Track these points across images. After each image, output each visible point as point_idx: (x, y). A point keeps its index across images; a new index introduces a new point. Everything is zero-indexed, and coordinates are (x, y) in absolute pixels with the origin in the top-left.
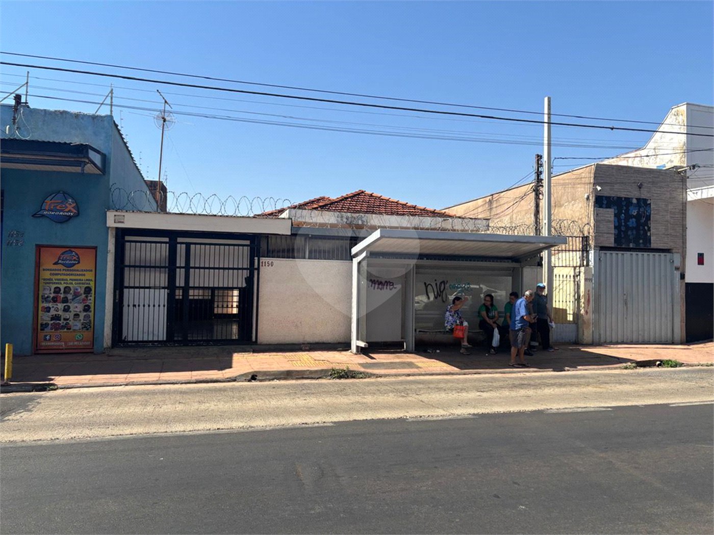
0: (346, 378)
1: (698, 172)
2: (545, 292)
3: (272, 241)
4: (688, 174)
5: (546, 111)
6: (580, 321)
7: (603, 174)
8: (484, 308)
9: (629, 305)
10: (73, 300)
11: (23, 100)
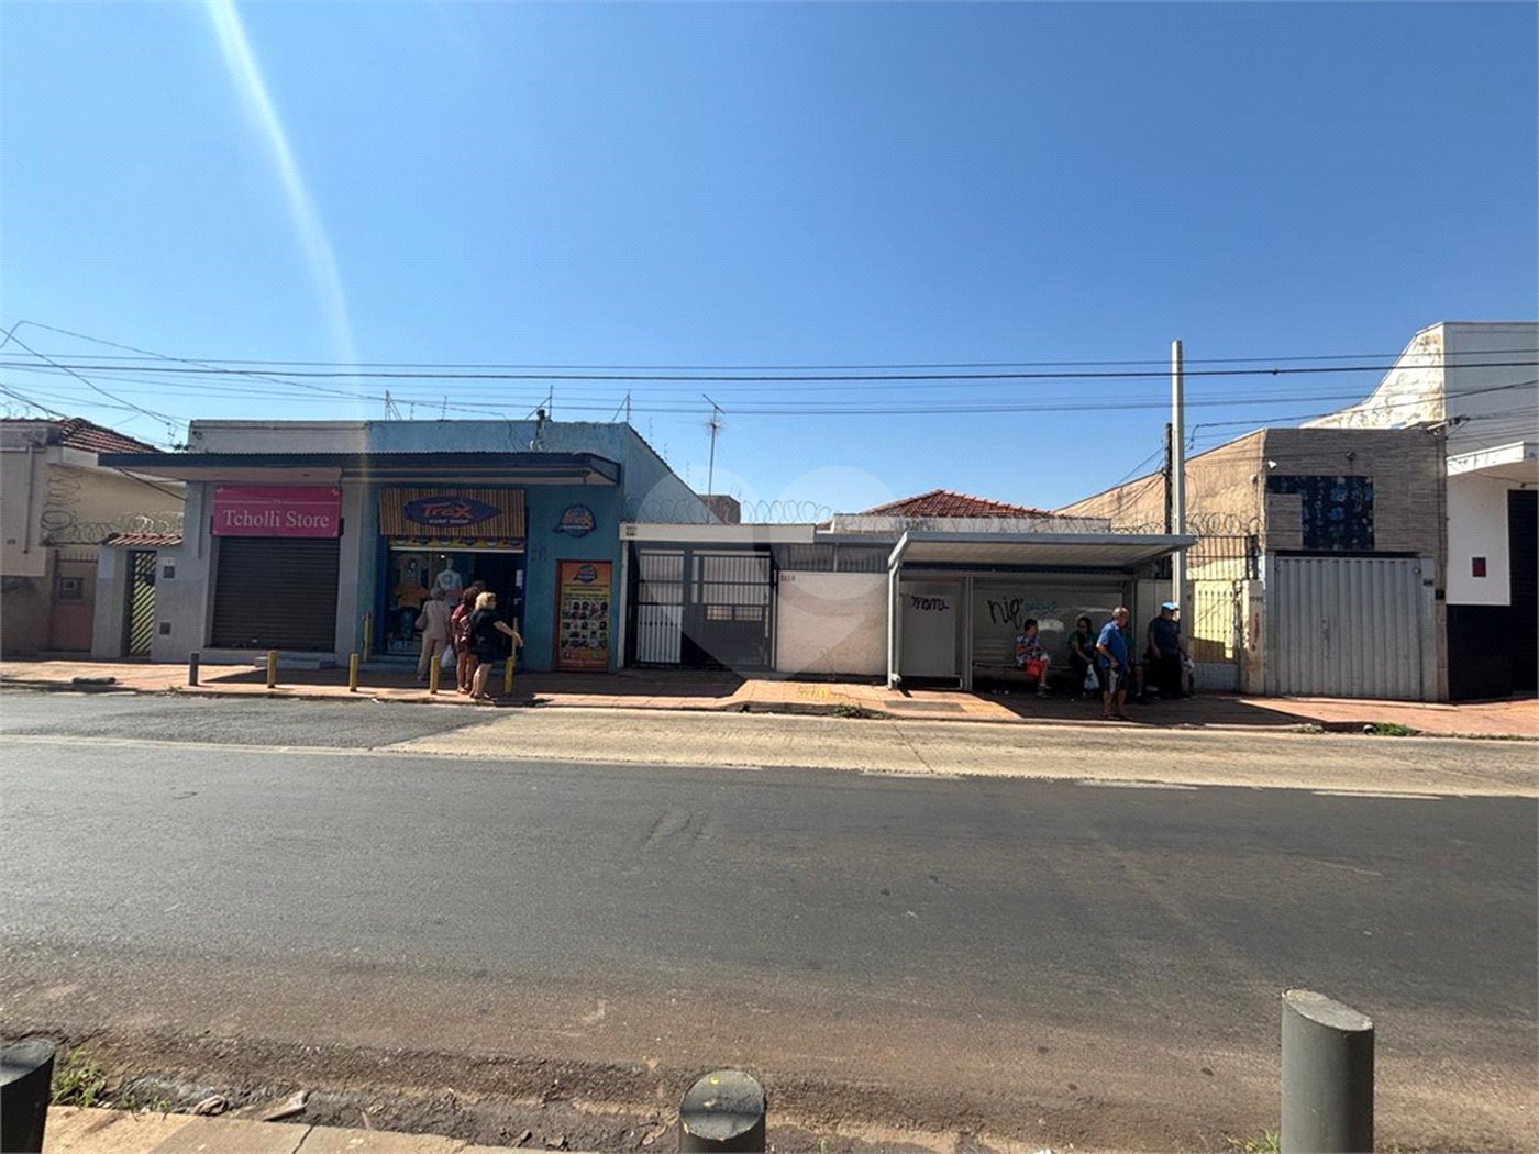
0: (858, 718)
1: (1467, 428)
2: (1177, 616)
3: (795, 552)
4: (1449, 431)
5: (1175, 358)
6: (1243, 660)
7: (1277, 443)
8: (1076, 637)
9: (1334, 639)
10: (590, 616)
11: (547, 415)
